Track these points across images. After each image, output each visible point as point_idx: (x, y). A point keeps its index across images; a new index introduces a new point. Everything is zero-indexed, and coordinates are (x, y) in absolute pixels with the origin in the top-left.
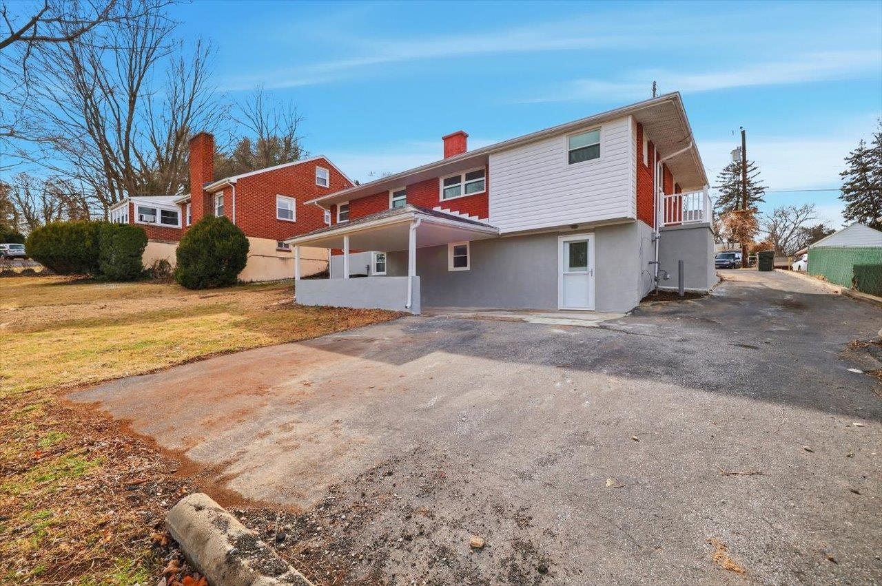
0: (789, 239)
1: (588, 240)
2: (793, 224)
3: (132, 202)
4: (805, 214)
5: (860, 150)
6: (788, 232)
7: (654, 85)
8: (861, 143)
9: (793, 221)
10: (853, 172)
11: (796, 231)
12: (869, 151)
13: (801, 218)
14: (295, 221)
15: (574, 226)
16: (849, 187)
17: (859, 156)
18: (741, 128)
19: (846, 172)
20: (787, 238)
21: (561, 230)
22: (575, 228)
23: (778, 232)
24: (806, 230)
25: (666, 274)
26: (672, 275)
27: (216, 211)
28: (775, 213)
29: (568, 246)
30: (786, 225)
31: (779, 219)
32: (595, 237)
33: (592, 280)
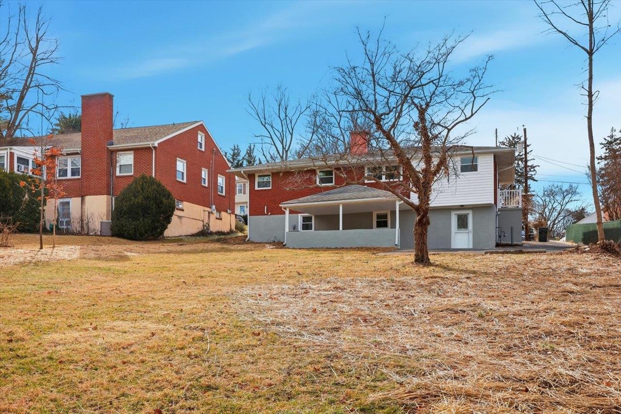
0: (557, 221)
1: (469, 214)
2: (560, 206)
3: (13, 151)
4: (570, 195)
5: (612, 137)
6: (555, 214)
7: (496, 131)
8: (612, 130)
9: (559, 201)
10: (606, 158)
11: (562, 214)
12: (617, 139)
13: (567, 200)
14: (186, 182)
15: (462, 206)
16: (603, 172)
17: (610, 143)
18: (523, 126)
19: (601, 157)
20: (555, 220)
21: (453, 208)
22: (462, 207)
23: (548, 213)
24: (570, 213)
25: (505, 234)
26: (508, 235)
27: (118, 169)
28: (544, 191)
29: (456, 216)
30: (554, 206)
31: (548, 199)
32: (473, 212)
33: (471, 235)
